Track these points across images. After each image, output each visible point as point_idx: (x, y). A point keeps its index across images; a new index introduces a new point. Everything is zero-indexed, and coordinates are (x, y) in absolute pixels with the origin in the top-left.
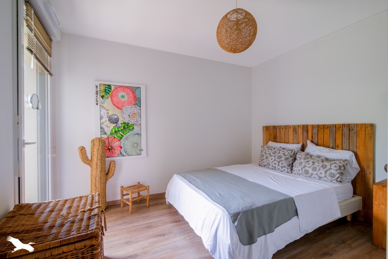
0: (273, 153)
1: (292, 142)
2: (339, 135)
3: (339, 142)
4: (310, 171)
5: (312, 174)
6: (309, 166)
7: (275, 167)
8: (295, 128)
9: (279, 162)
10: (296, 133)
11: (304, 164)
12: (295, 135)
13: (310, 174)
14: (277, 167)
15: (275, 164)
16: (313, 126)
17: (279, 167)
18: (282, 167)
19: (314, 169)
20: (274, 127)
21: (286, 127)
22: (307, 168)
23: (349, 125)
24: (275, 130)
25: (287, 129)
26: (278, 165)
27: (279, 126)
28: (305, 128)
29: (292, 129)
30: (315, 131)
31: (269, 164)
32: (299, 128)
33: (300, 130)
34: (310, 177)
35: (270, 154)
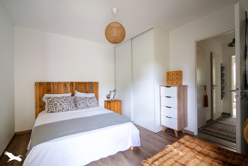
0: (64, 100)
1: (63, 92)
2: (88, 87)
3: (88, 90)
4: (89, 104)
5: (90, 106)
6: (88, 102)
7: (68, 109)
8: (65, 84)
9: (70, 105)
10: (66, 87)
11: (85, 102)
12: (65, 88)
13: (89, 106)
14: (69, 108)
15: (68, 107)
16: (76, 83)
17: (71, 108)
18: (73, 108)
19: (90, 103)
20: (48, 84)
21: (59, 83)
22: (87, 104)
23: (91, 83)
24: (49, 85)
25: (60, 85)
26: (70, 107)
27: (53, 83)
28: (72, 84)
29: (63, 84)
30: (77, 85)
31: (63, 109)
32: (68, 84)
33: (68, 85)
34: (89, 107)
35: (62, 101)
